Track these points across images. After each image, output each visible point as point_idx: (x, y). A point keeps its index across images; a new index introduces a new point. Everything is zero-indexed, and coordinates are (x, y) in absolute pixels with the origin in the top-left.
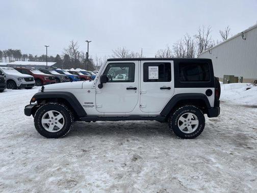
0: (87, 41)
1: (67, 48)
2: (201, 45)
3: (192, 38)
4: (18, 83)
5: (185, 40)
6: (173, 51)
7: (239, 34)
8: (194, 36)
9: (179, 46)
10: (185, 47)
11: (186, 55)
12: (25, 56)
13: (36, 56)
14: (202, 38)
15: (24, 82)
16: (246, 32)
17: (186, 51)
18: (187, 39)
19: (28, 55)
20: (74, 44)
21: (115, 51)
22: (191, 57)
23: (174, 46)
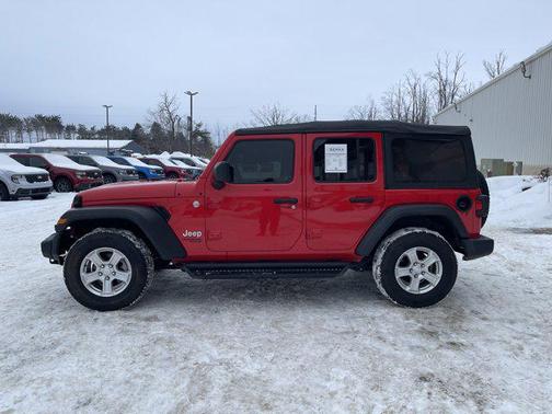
0: (189, 93)
1: (155, 108)
2: (442, 93)
3: (424, 79)
4: (12, 188)
5: (407, 86)
6: (382, 108)
7: (515, 66)
8: (426, 75)
9: (395, 98)
10: (408, 100)
11: (410, 116)
12: (70, 129)
13: (93, 129)
14: (444, 78)
15: (25, 184)
16: (532, 61)
17: (411, 109)
18: (413, 81)
19: (77, 127)
20: (169, 100)
21: (256, 112)
22: (423, 120)
23: (383, 98)
